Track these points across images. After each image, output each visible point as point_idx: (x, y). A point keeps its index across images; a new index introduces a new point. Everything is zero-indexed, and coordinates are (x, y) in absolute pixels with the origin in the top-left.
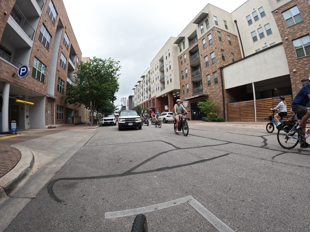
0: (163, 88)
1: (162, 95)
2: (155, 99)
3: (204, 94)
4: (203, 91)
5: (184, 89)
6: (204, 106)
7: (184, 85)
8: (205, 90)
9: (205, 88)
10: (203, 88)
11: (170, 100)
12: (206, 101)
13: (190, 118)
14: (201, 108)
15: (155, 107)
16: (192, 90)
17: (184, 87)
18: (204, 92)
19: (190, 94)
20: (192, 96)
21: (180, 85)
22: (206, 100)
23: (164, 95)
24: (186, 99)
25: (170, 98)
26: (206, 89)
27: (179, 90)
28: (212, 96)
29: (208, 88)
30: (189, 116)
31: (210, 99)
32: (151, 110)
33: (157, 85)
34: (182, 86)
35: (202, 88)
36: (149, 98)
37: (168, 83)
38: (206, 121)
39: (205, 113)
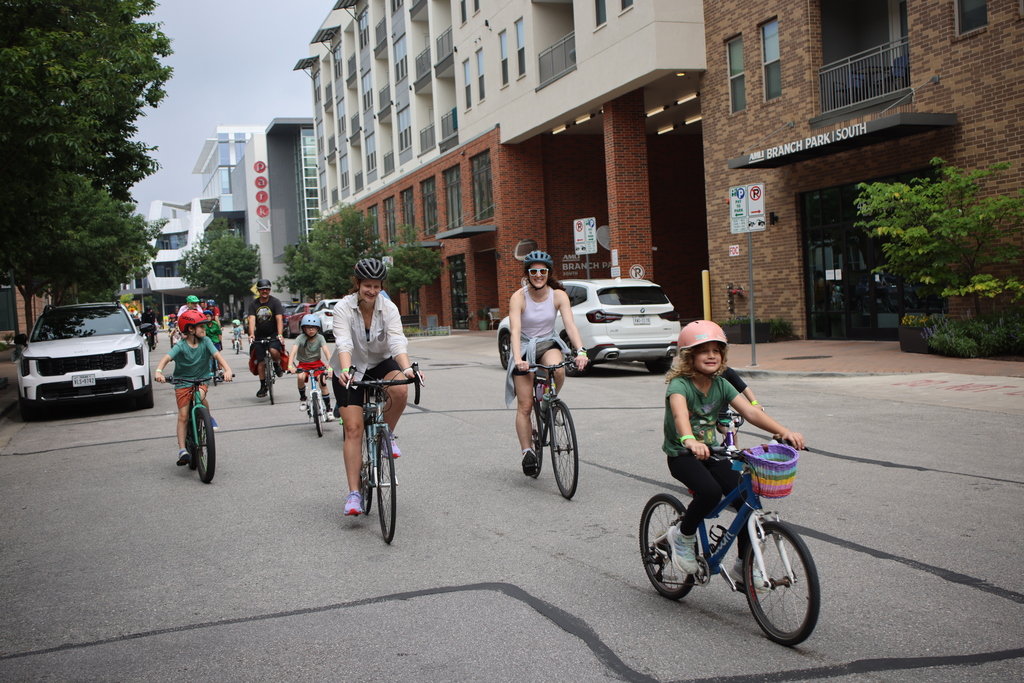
0: (559, 61)
1: (556, 122)
2: (495, 157)
3: (921, 107)
4: (907, 82)
5: (739, 63)
6: (921, 218)
7: (745, 27)
8: (931, 74)
9: (928, 49)
10: (916, 50)
11: (618, 165)
12: (934, 175)
13: (796, 317)
14: (887, 238)
15: (496, 223)
16: (808, 76)
17: (738, 52)
18: (920, 92)
19: (791, 107)
20: (815, 125)
21: (702, 32)
22: (935, 160)
23: (568, 119)
24: (756, 156)
25: (617, 144)
26: (936, 62)
27: (694, 79)
28: (989, 124)
29: (961, 49)
30: (788, 304)
31: (973, 151)
32: (461, 247)
33: (511, 30)
34: (725, 41)
35: (905, 49)
36: (444, 147)
37: (600, 17)
38: (932, 351)
39: (927, 280)
